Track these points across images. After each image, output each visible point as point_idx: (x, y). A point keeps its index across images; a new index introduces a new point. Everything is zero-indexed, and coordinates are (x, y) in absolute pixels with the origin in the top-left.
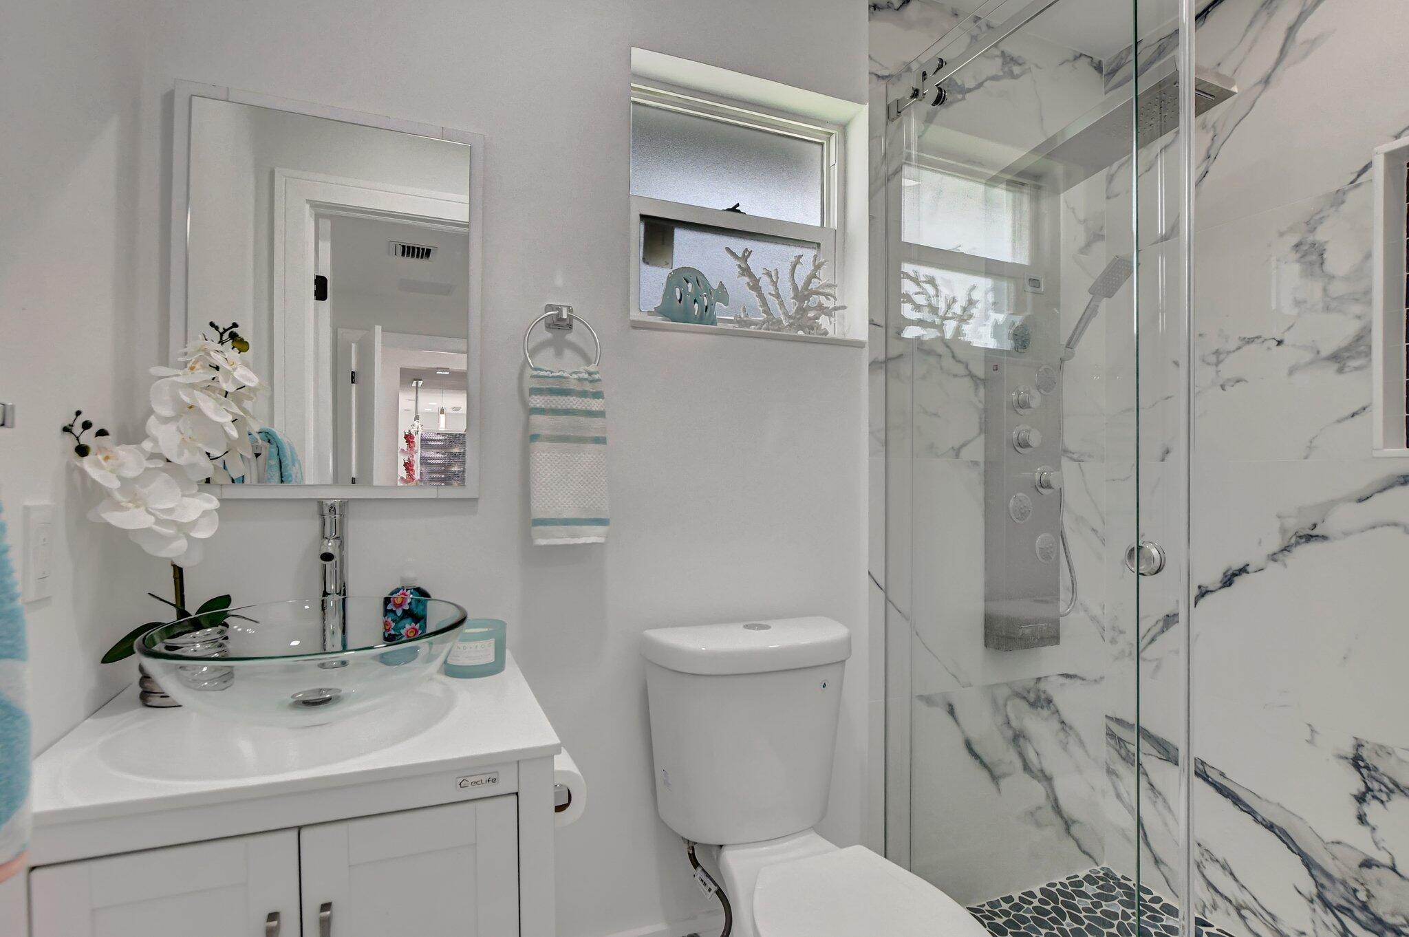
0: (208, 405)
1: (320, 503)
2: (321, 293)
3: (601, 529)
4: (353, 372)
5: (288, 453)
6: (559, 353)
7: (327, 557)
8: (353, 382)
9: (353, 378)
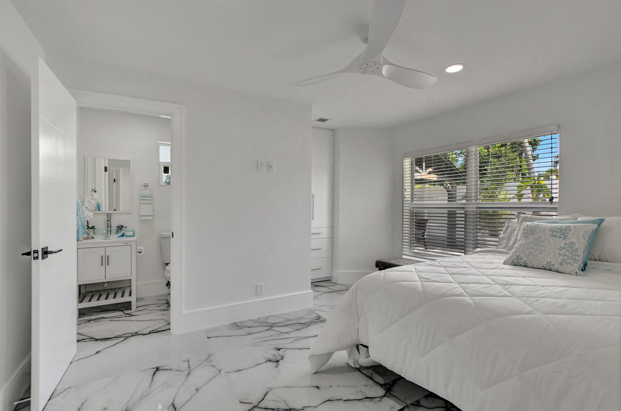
0: (92, 201)
1: (107, 214)
2: (106, 170)
3: (152, 217)
4: (114, 179)
5: (100, 205)
6: (146, 190)
7: (108, 220)
8: (114, 182)
9: (114, 181)
